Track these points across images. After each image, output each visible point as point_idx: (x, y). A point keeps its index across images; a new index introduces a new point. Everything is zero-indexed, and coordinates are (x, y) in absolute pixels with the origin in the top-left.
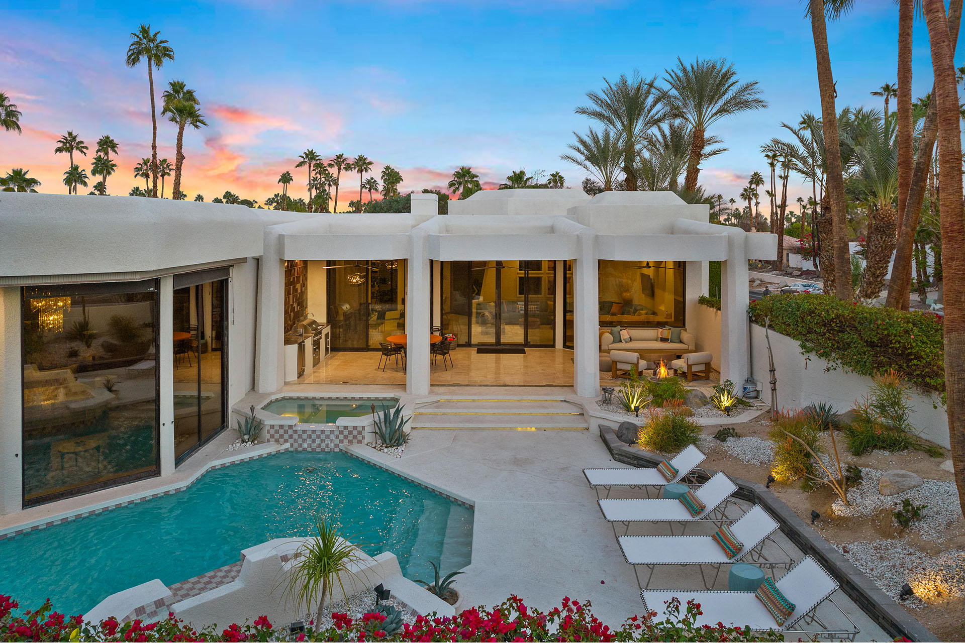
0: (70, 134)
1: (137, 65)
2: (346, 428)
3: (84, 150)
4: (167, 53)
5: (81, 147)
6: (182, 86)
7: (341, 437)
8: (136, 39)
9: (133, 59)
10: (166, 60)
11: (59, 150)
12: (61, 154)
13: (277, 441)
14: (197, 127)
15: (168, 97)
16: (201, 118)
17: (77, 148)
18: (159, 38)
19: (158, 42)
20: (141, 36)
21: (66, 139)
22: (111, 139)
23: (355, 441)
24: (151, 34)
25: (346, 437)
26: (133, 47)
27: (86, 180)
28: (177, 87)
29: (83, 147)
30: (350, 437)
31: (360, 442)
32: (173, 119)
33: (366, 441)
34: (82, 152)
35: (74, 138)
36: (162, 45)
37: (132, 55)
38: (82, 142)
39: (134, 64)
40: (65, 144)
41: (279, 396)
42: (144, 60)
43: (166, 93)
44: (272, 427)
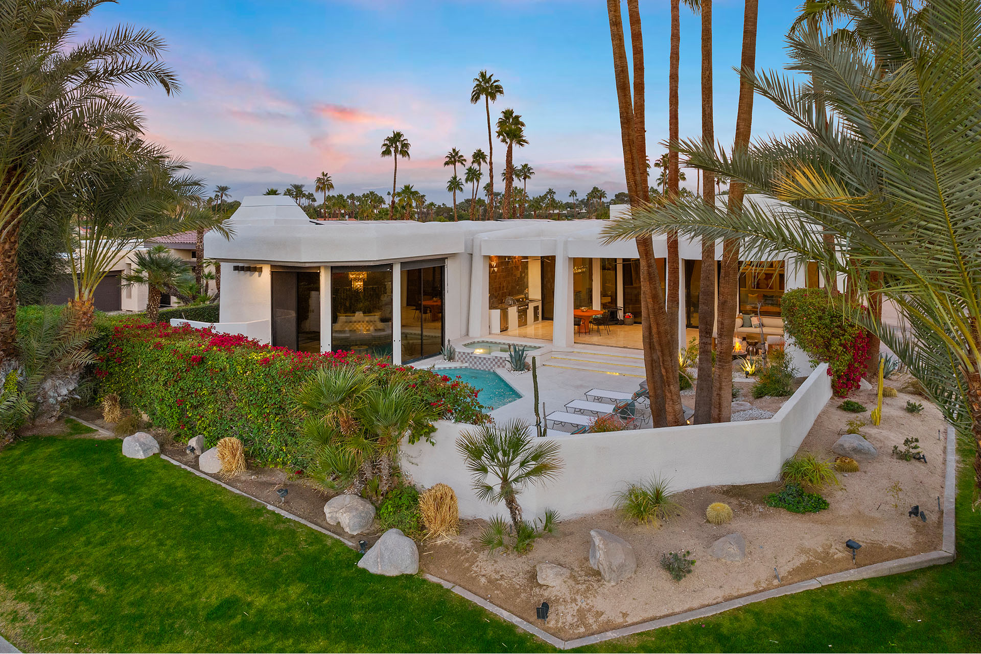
0: (454, 150)
1: (479, 101)
2: (496, 357)
3: (464, 162)
4: (499, 90)
5: (462, 161)
6: (512, 112)
7: (494, 363)
8: (478, 83)
9: (475, 98)
10: (498, 95)
11: (447, 163)
12: (449, 166)
13: (462, 361)
14: (522, 145)
15: (501, 123)
16: (524, 138)
17: (459, 161)
18: (493, 79)
19: (492, 82)
20: (481, 80)
21: (451, 154)
22: (482, 151)
23: (501, 366)
24: (488, 76)
25: (496, 363)
26: (475, 89)
27: (462, 186)
28: (508, 114)
29: (462, 160)
30: (499, 363)
31: (503, 367)
32: (504, 141)
33: (506, 367)
34: (462, 163)
35: (457, 154)
36: (495, 84)
37: (475, 95)
38: (462, 156)
39: (476, 101)
40: (450, 159)
41: (480, 340)
42: (483, 97)
43: (500, 120)
44: (460, 353)
